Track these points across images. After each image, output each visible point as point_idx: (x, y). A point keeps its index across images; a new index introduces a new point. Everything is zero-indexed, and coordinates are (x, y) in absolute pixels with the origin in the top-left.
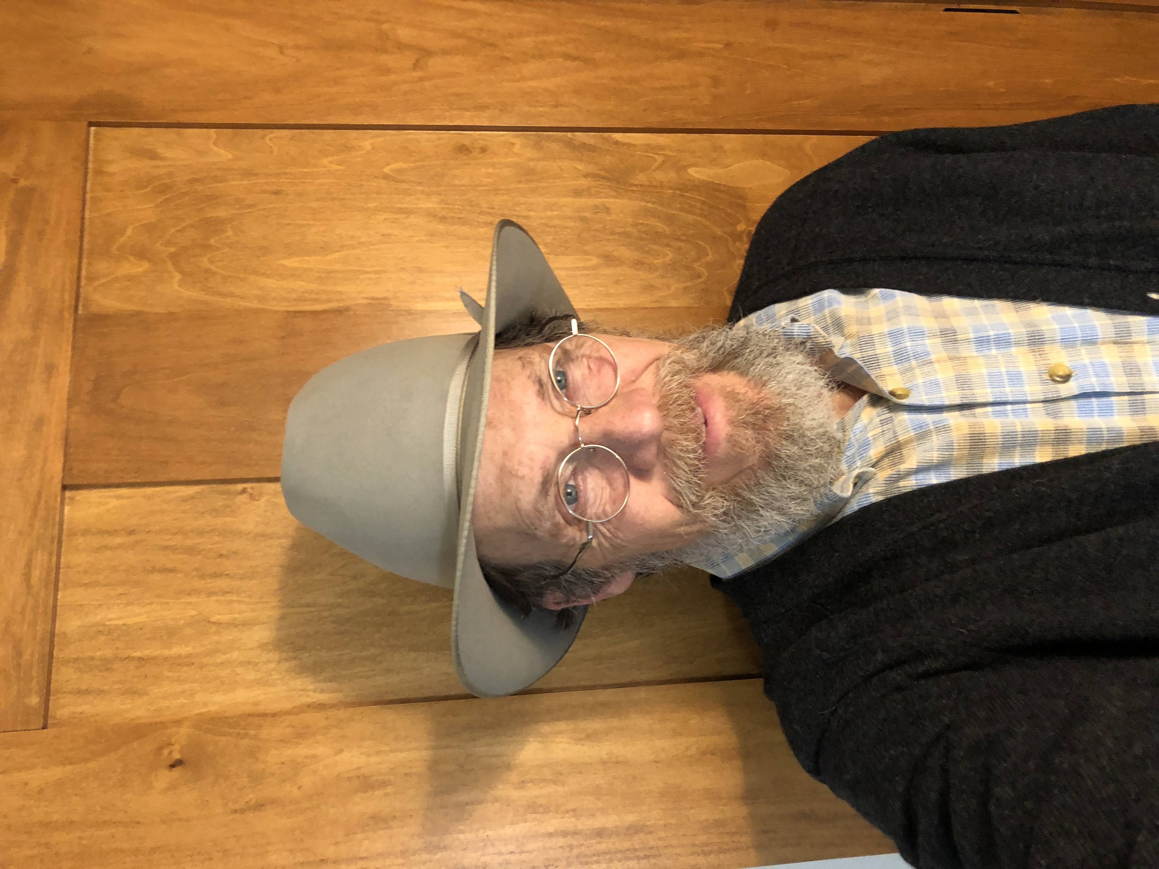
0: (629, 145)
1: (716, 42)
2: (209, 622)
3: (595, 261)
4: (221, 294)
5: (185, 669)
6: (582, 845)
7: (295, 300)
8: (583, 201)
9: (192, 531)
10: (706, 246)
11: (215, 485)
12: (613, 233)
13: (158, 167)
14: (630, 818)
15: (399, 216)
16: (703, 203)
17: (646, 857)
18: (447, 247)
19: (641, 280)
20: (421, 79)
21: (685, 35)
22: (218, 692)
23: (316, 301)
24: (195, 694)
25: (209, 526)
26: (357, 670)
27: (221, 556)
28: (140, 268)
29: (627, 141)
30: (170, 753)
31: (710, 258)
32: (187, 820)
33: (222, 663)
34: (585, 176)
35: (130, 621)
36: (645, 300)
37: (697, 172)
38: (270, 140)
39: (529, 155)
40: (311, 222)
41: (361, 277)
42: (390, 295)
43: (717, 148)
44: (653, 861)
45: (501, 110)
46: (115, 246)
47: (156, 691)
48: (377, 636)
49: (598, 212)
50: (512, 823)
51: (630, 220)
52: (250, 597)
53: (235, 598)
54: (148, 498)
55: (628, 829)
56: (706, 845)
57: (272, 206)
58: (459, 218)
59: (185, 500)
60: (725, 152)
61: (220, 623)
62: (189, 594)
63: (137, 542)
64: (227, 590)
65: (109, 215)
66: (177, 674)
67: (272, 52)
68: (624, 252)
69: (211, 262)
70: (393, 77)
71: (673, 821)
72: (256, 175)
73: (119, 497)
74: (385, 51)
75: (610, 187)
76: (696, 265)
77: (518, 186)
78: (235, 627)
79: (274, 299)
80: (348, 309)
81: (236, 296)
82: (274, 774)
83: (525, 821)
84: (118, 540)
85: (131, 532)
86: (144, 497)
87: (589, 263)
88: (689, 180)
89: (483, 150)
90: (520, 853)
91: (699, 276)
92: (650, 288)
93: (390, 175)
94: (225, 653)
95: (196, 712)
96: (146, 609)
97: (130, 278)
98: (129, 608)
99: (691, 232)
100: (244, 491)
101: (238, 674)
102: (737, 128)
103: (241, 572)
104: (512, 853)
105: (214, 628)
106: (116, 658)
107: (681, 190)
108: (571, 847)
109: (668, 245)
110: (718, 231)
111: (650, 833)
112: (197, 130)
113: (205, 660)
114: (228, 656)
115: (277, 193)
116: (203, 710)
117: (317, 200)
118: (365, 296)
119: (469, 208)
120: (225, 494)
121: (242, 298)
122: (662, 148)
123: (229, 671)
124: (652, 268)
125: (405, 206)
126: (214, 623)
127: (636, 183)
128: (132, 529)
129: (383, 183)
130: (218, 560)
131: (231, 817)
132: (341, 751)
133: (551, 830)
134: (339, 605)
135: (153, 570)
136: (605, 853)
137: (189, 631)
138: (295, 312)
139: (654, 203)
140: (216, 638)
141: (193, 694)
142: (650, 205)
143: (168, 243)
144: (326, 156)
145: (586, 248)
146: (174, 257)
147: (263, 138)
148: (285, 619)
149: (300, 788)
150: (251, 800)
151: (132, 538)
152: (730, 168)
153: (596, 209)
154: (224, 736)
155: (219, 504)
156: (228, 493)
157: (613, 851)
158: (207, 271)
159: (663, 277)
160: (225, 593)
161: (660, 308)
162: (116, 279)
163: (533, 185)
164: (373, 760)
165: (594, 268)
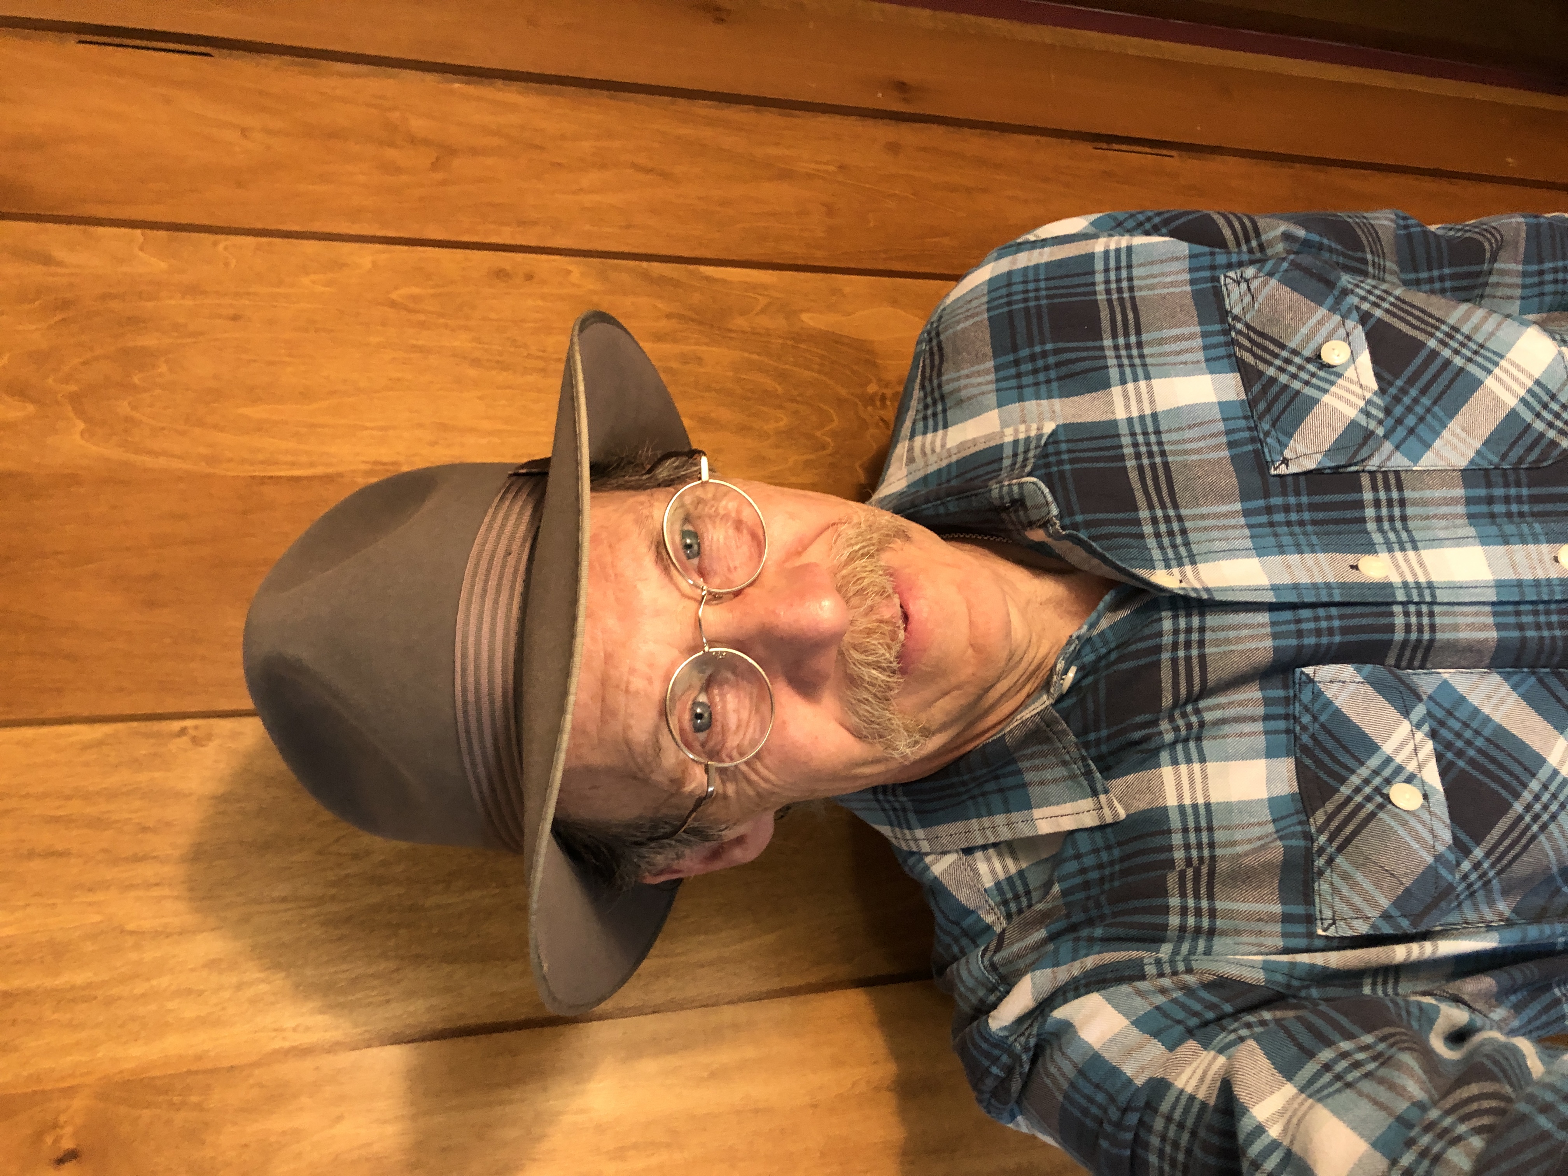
0: (724, 281)
1: (825, 164)
2: (123, 931)
4: (148, 452)
5: (83, 1007)
8: (669, 347)
9: (98, 793)
10: (830, 410)
11: (135, 724)
12: (708, 389)
13: (53, 274)
15: (413, 355)
16: (823, 358)
18: (480, 398)
19: (748, 449)
20: (444, 183)
21: (787, 153)
22: (136, 1040)
23: (292, 465)
24: (96, 1046)
25: (126, 785)
26: (362, 995)
27: (145, 829)
28: (20, 411)
29: (719, 276)
30: (57, 1140)
31: (836, 424)
33: (143, 995)
34: (669, 316)
37: (812, 319)
38: (226, 248)
39: (591, 287)
41: (359, 433)
43: (836, 292)
45: (553, 228)
47: (31, 1044)
49: (687, 363)
51: (731, 374)
54: (25, 744)
57: (228, 335)
58: (498, 362)
59: (86, 747)
60: (844, 296)
61: (143, 933)
62: (91, 890)
66: (68, 1016)
67: (230, 135)
68: (725, 414)
69: (134, 408)
70: (404, 178)
72: (204, 293)
74: (392, 144)
75: (701, 332)
76: (818, 434)
78: (167, 937)
79: (230, 461)
80: (340, 475)
81: (173, 456)
82: (230, 1164)
88: (802, 328)
89: (529, 277)
91: (824, 447)
92: (761, 460)
93: (400, 303)
94: (148, 979)
95: (98, 1073)
96: (19, 914)
99: (809, 392)
100: (183, 731)
101: (170, 1011)
102: (859, 267)
105: (131, 942)
107: (793, 339)
109: (780, 407)
110: (843, 392)
112: (115, 230)
113: (115, 991)
114: (154, 982)
115: (235, 318)
116: (112, 1070)
117: (294, 330)
118: (364, 459)
119: (512, 349)
120: (152, 737)
121: (179, 457)
122: (765, 287)
123: (154, 1006)
124: (762, 435)
125: (420, 342)
126: (132, 933)
127: (734, 328)
129: (391, 313)
130: (140, 836)
132: (339, 1119)
134: (333, 898)
135: (31, 854)
137: (89, 947)
139: (758, 354)
140: (135, 956)
142: (754, 356)
143: (68, 379)
144: (307, 274)
147: (215, 244)
152: (853, 316)
153: (685, 359)
154: (147, 1108)
155: (143, 752)
156: (158, 735)
158: (128, 419)
159: (776, 447)
160: (149, 886)
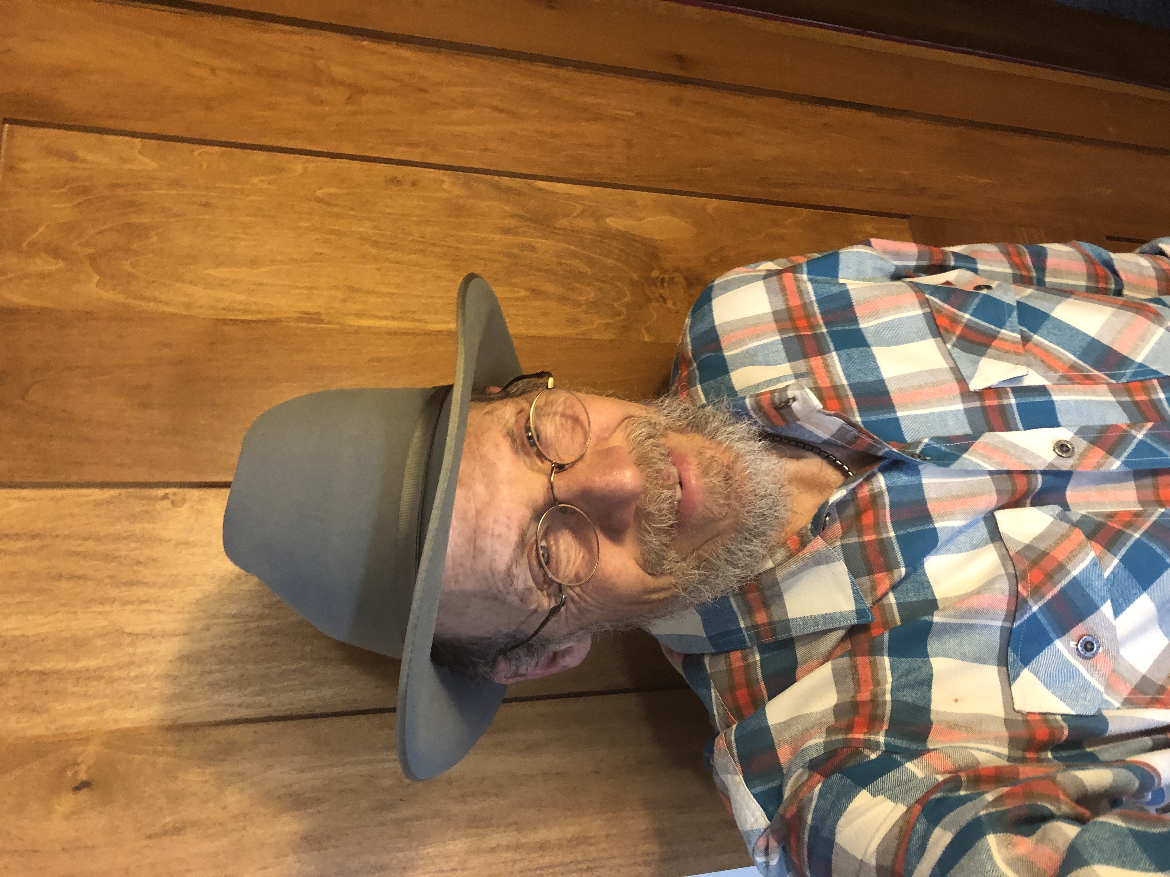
0: (552, 193)
1: (627, 110)
2: (122, 632)
3: (523, 293)
4: (143, 299)
5: (95, 683)
6: (525, 859)
7: (224, 309)
8: (510, 238)
9: (106, 536)
10: (625, 288)
11: (131, 490)
12: (539, 270)
13: (77, 168)
14: (571, 831)
15: (331, 237)
16: (621, 250)
17: (589, 869)
18: (379, 269)
19: (567, 314)
20: (355, 113)
21: (599, 101)
22: (132, 707)
23: (245, 311)
24: (103, 711)
25: (126, 532)
26: (286, 684)
27: (139, 563)
28: (53, 266)
29: (550, 189)
30: (76, 773)
31: (628, 298)
32: (93, 848)
33: (136, 677)
34: (513, 216)
35: (31, 631)
36: (571, 331)
37: (614, 222)
38: (200, 154)
39: (458, 193)
40: (242, 236)
41: (292, 291)
42: (322, 311)
43: (631, 203)
44: (596, 873)
45: (432, 149)
46: (26, 242)
47: (60, 707)
48: (308, 649)
49: (525, 250)
50: (454, 839)
51: (555, 259)
52: (171, 606)
53: (153, 607)
54: (57, 500)
55: (570, 841)
56: (648, 854)
57: (201, 217)
58: (391, 244)
59: (98, 504)
60: (638, 206)
61: (137, 635)
62: (101, 603)
63: (42, 547)
64: (144, 599)
65: (20, 210)
66: (84, 689)
67: (204, 73)
68: (549, 287)
69: (134, 265)
70: (327, 108)
71: (614, 831)
72: (184, 186)
73: (23, 499)
74: (318, 84)
75: (535, 228)
76: (616, 305)
77: (449, 219)
78: (153, 638)
79: (201, 307)
80: (279, 320)
81: (161, 302)
82: (194, 794)
83: (467, 836)
84: (20, 544)
85: (35, 536)
86: (52, 499)
87: (517, 295)
88: (606, 228)
89: (414, 184)
90: (462, 870)
91: (619, 315)
92: (574, 321)
93: (322, 199)
94: (140, 666)
95: (105, 728)
96: (51, 618)
97: (43, 276)
98: (30, 617)
99: (610, 275)
100: (165, 497)
101: (155, 688)
102: (649, 186)
103: (162, 580)
104: (453, 870)
105: (128, 640)
106: (11, 672)
107: (600, 236)
108: (514, 861)
109: (589, 284)
110: (635, 276)
111: (592, 844)
112: (120, 138)
113: (117, 674)
114: (144, 668)
115: (206, 205)
116: (114, 727)
117: (248, 215)
118: (296, 309)
119: (401, 235)
120: (144, 499)
121: (166, 303)
122: (581, 198)
123: (143, 685)
124: (577, 304)
125: (336, 228)
126: (129, 634)
127: (559, 226)
128: (37, 532)
129: (316, 206)
130: (135, 568)
131: (145, 842)
132: (270, 767)
133: (493, 844)
134: (268, 616)
135: (60, 577)
136: (549, 867)
137: (99, 642)
138: (226, 320)
139: (576, 246)
140: (131, 650)
141: (103, 709)
142: (573, 248)
143: (87, 244)
144: (258, 176)
145: (514, 281)
146: (93, 259)
147: (192, 151)
148: (208, 630)
149: (224, 808)
150: (169, 822)
151: (37, 543)
152: (643, 221)
153: (524, 247)
154: (138, 753)
155: (138, 510)
156: (148, 498)
157: (556, 864)
158: (129, 275)
159: (586, 312)
160: (142, 602)
161: (585, 339)
162: (27, 276)
163: (463, 220)
164: (306, 775)
165: (522, 299)
